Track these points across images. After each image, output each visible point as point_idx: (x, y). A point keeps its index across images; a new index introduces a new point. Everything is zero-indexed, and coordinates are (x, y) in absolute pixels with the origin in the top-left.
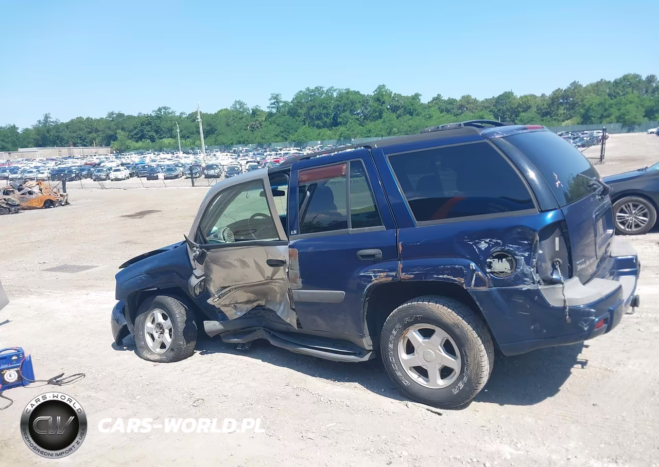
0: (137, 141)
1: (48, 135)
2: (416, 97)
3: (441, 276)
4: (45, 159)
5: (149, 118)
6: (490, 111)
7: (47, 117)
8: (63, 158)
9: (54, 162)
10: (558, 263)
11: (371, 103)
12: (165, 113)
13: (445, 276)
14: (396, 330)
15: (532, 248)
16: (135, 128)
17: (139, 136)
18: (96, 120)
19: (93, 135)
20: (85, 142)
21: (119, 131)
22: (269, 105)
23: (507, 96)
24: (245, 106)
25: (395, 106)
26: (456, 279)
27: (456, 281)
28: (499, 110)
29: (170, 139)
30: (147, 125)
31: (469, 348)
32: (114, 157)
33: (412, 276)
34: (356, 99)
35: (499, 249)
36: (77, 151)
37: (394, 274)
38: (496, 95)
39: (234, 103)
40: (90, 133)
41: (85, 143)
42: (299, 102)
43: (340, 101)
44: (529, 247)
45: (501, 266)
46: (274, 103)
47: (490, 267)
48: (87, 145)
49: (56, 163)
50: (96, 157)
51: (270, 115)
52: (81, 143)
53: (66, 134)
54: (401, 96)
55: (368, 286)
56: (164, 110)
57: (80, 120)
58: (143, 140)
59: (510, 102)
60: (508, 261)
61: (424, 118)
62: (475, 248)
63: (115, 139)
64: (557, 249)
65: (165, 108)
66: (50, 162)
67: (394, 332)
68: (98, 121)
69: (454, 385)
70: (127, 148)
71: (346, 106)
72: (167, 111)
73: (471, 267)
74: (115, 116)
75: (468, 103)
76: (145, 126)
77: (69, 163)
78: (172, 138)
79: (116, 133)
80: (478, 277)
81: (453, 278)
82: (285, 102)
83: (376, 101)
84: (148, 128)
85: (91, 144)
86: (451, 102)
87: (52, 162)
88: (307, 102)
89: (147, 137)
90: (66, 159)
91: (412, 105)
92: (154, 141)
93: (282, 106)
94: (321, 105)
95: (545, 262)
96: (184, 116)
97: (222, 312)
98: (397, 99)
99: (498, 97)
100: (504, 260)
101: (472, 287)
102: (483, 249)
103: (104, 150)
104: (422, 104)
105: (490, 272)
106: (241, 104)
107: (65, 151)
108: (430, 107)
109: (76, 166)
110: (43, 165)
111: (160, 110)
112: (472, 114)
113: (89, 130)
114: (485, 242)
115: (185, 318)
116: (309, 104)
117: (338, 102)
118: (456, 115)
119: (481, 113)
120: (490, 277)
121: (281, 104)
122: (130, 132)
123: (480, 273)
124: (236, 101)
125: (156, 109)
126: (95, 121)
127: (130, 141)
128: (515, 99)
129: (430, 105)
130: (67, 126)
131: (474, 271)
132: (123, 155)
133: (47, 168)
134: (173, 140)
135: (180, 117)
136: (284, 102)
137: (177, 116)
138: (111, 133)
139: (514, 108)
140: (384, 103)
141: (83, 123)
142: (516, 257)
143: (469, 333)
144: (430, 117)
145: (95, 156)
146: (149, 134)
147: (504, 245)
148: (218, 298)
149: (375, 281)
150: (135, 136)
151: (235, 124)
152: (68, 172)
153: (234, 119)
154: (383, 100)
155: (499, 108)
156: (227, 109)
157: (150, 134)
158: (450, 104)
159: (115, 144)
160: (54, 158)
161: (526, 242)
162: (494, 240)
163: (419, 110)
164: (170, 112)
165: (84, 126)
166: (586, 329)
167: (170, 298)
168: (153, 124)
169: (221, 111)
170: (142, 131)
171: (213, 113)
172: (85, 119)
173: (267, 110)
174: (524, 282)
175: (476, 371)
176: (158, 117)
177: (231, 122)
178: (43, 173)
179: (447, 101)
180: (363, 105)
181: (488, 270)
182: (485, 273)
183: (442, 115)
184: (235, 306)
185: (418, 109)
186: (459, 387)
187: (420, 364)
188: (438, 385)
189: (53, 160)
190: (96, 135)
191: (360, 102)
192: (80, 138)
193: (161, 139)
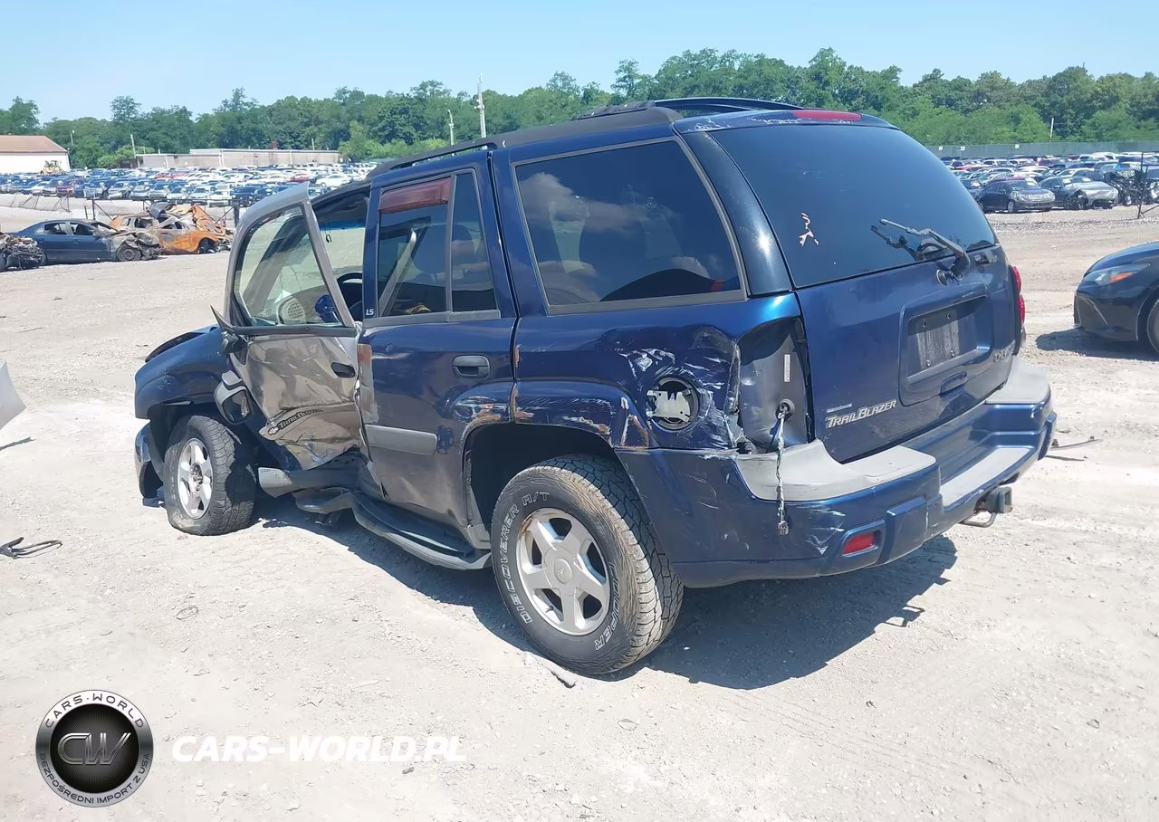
0: (383, 143)
1: (239, 128)
2: (892, 73)
3: (574, 419)
4: (230, 169)
5: (405, 101)
6: (1035, 106)
7: (238, 95)
8: (258, 169)
9: (244, 174)
10: (786, 408)
11: (803, 83)
12: (432, 93)
13: (581, 419)
14: (510, 517)
15: (726, 374)
16: (381, 118)
17: (386, 132)
18: (317, 102)
19: (312, 129)
20: (297, 141)
21: (354, 123)
22: (614, 82)
23: (1073, 76)
24: (572, 83)
25: (850, 91)
26: (597, 426)
27: (597, 430)
28: (1053, 104)
29: (439, 140)
30: (401, 113)
31: (618, 563)
32: (341, 169)
33: (531, 415)
34: (776, 75)
35: (669, 371)
36: (285, 157)
37: (503, 407)
38: (1051, 75)
39: (552, 77)
40: (307, 125)
41: (297, 143)
42: (670, 78)
43: (746, 79)
44: (723, 370)
45: (673, 407)
46: (623, 80)
47: (654, 408)
48: (302, 146)
49: (245, 176)
50: (312, 168)
51: (617, 100)
52: (292, 143)
53: (269, 126)
54: (863, 72)
55: (467, 427)
56: (430, 87)
57: (290, 103)
58: (393, 141)
59: (1076, 89)
60: (687, 397)
61: (902, 115)
62: (631, 365)
63: (347, 137)
64: (787, 379)
65: (432, 83)
66: (237, 174)
67: (508, 521)
68: (321, 104)
69: (598, 632)
70: (366, 154)
71: (756, 86)
72: (436, 89)
73: (622, 405)
74: (348, 95)
75: (993, 88)
76: (396, 116)
77: (268, 177)
78: (442, 138)
79: (349, 127)
80: (632, 426)
81: (592, 424)
82: (644, 78)
83: (813, 79)
84: (402, 119)
85: (308, 146)
86: (960, 85)
87: (240, 175)
88: (684, 78)
89: (401, 135)
90: (263, 169)
91: (882, 88)
92: (412, 144)
93: (639, 84)
94: (710, 84)
95: (758, 403)
96: (465, 99)
97: (289, 454)
98: (853, 77)
99: (1055, 78)
100: (679, 394)
101: (621, 445)
102: (644, 369)
103: (328, 157)
104: (902, 87)
105: (654, 418)
106: (564, 77)
107: (264, 156)
108: (916, 94)
109: (274, 183)
110: (225, 179)
111: (423, 86)
112: (996, 110)
113: (306, 120)
114: (649, 356)
115: (232, 459)
116: (687, 81)
117: (742, 80)
118: (966, 111)
119: (1015, 109)
120: (651, 427)
121: (637, 81)
122: (372, 125)
123: (636, 417)
124: (556, 74)
125: (418, 86)
126: (315, 103)
127: (371, 141)
128: (1087, 82)
129: (917, 89)
130: (270, 111)
131: (626, 413)
132: (358, 166)
133: (228, 185)
134: (444, 142)
135: (458, 100)
136: (642, 77)
137: (454, 99)
138: (340, 126)
139: (1085, 100)
140: (827, 83)
141: (296, 107)
142: (700, 390)
143: (620, 536)
144: (915, 114)
145: (311, 165)
146: (404, 131)
147: (679, 362)
148: (277, 429)
149: (477, 420)
150: (380, 133)
151: (553, 117)
152: (259, 192)
153: (551, 107)
154: (826, 78)
155: (1053, 100)
156: (540, 88)
157: (406, 129)
158: (956, 89)
159: (347, 147)
160: (245, 167)
161: (718, 361)
162: (663, 353)
163: (895, 100)
164: (441, 90)
165: (298, 112)
166: (822, 551)
167: (211, 420)
168: (411, 112)
169: (530, 91)
170: (392, 124)
171: (517, 95)
172: (299, 99)
173: (612, 92)
174: (711, 444)
175: (632, 610)
176: (420, 100)
177: (545, 113)
178: (220, 193)
179: (950, 84)
180: (788, 87)
181: (649, 414)
182: (645, 418)
183: (937, 110)
184: (311, 446)
185: (891, 98)
186: (605, 637)
187: (550, 586)
188: (576, 629)
189: (241, 170)
190: (316, 130)
191: (782, 81)
192: (290, 134)
193: (425, 139)
